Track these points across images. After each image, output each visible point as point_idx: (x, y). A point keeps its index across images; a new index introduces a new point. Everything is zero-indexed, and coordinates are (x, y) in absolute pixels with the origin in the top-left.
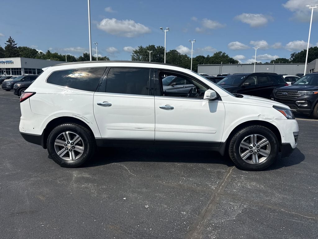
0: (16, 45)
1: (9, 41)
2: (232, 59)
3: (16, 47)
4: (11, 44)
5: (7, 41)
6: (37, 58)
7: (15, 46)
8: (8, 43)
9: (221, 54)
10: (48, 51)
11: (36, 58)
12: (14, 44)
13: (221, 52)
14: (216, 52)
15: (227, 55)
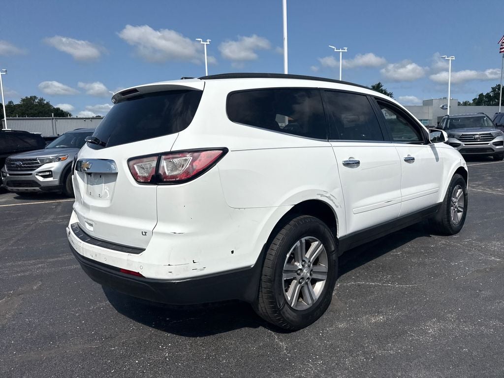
2: (58, 109)
9: (36, 101)
13: (35, 97)
14: (26, 97)
15: (47, 102)
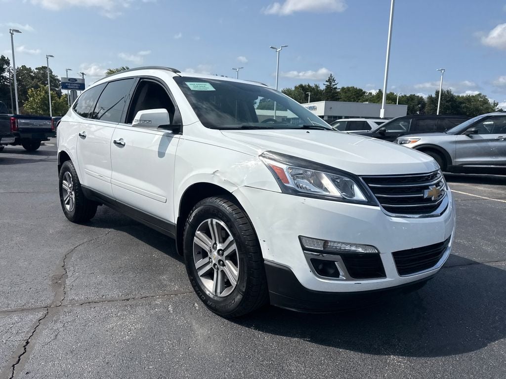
0: (336, 84)
1: (329, 81)
3: (336, 88)
4: (331, 84)
5: (327, 81)
6: (361, 102)
7: (335, 86)
8: (328, 83)
10: (380, 90)
11: (359, 101)
12: (334, 84)
